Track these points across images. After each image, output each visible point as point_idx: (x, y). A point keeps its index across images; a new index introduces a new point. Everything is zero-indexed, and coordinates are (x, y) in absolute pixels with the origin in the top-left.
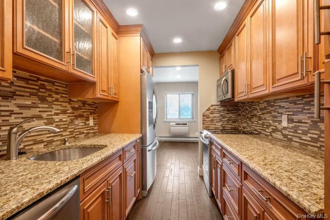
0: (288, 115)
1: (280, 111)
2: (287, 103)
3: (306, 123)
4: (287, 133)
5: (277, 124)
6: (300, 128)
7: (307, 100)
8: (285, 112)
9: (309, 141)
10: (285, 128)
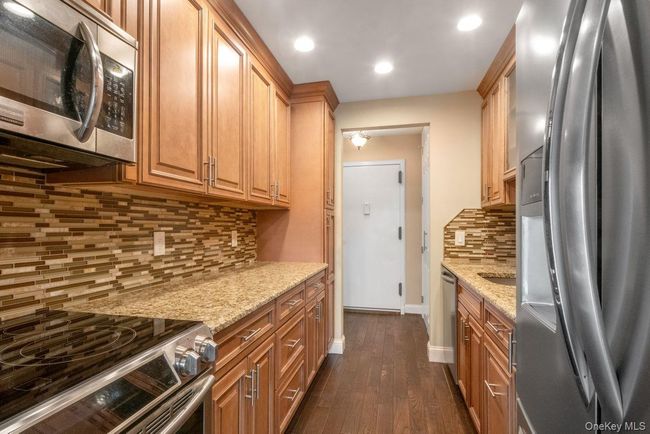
0: (166, 232)
1: (147, 224)
2: (163, 210)
3: (190, 242)
4: (163, 266)
5: (140, 253)
6: (184, 252)
7: (192, 210)
8: (160, 226)
9: (194, 266)
10: (158, 259)
